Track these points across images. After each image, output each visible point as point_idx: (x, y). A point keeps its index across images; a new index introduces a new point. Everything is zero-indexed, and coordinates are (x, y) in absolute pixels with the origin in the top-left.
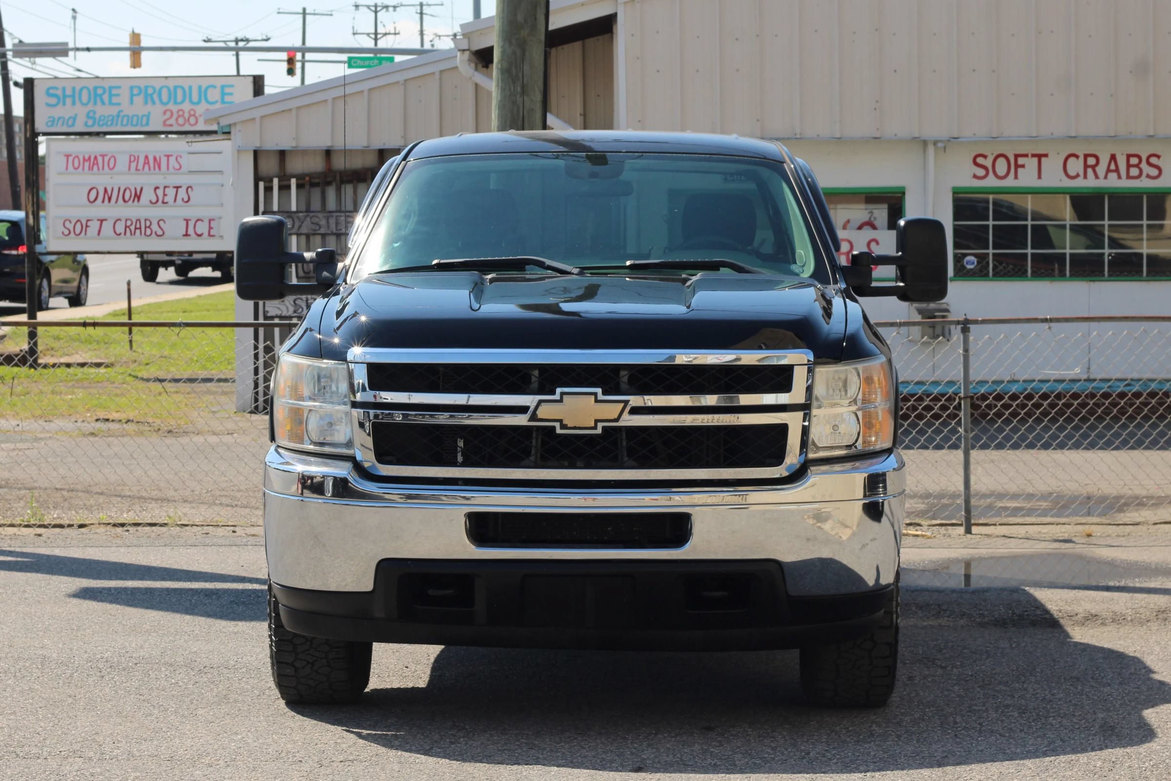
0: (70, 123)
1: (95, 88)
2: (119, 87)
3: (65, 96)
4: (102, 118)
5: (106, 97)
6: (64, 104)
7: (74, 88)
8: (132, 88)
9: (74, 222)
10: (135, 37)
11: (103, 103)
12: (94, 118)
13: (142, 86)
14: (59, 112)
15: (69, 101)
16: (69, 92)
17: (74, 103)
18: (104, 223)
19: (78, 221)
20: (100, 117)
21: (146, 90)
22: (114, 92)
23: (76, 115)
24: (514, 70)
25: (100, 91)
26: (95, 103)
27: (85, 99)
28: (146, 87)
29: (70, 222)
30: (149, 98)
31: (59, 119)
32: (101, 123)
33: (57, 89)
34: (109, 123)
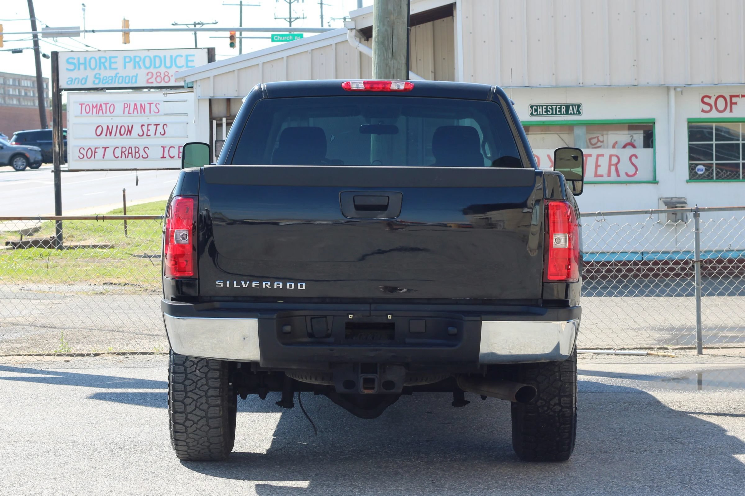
0: (83, 82)
1: (100, 58)
2: (116, 57)
3: (79, 64)
5: (107, 64)
6: (79, 69)
7: (85, 59)
8: (125, 57)
9: (86, 150)
10: (126, 22)
11: (106, 68)
12: (99, 79)
13: (132, 56)
14: (74, 75)
15: (82, 67)
16: (82, 61)
17: (85, 69)
18: (107, 149)
19: (90, 148)
20: (104, 77)
21: (135, 59)
22: (113, 60)
23: (87, 76)
24: (386, 42)
25: (103, 60)
26: (100, 69)
27: (93, 66)
28: (135, 57)
29: (84, 150)
30: (137, 64)
31: (76, 79)
32: (104, 82)
33: (74, 58)
34: (110, 82)
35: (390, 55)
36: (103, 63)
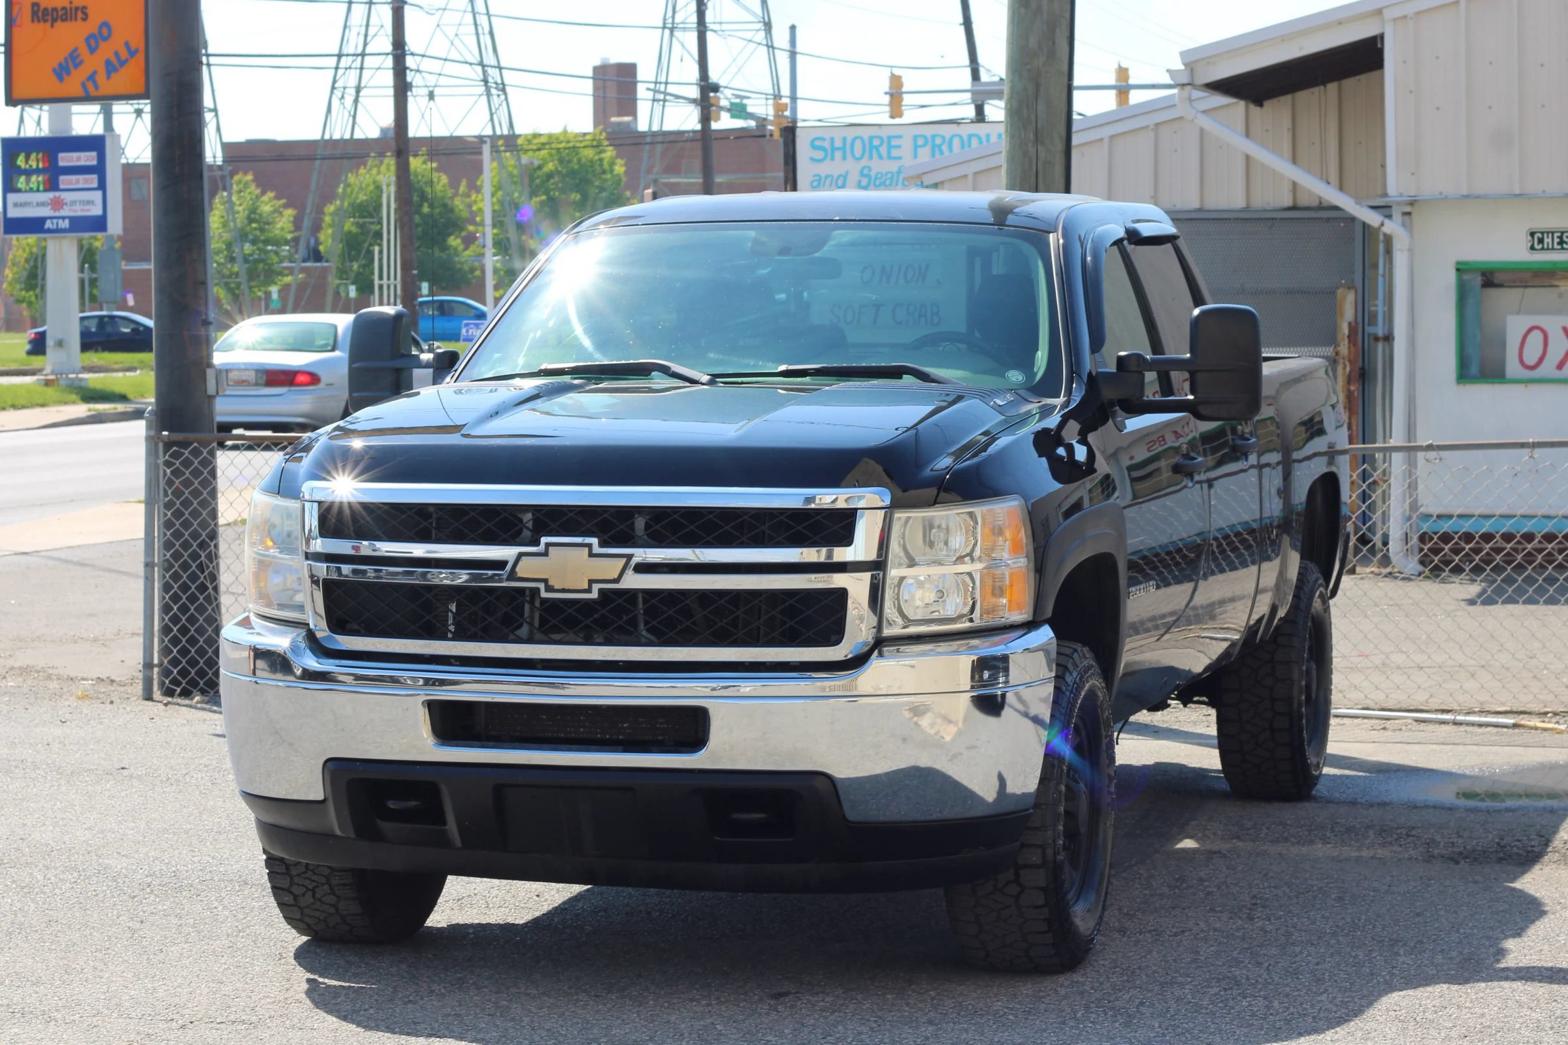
0: (840, 182)
1: (871, 138)
2: (900, 137)
3: (834, 149)
4: (879, 176)
5: (883, 150)
6: (832, 159)
7: (844, 139)
8: (915, 138)
9: (843, 308)
11: (881, 157)
12: (869, 176)
13: (929, 135)
14: (825, 169)
15: (838, 155)
16: (838, 144)
17: (844, 158)
18: (881, 308)
19: (849, 306)
20: (878, 173)
21: (933, 141)
22: (894, 142)
23: (847, 172)
25: (876, 142)
26: (871, 158)
27: (858, 152)
28: (934, 137)
29: (839, 308)
30: (937, 149)
31: (827, 177)
32: (877, 183)
33: (823, 139)
34: (888, 182)
35: (1032, 136)
36: (877, 148)
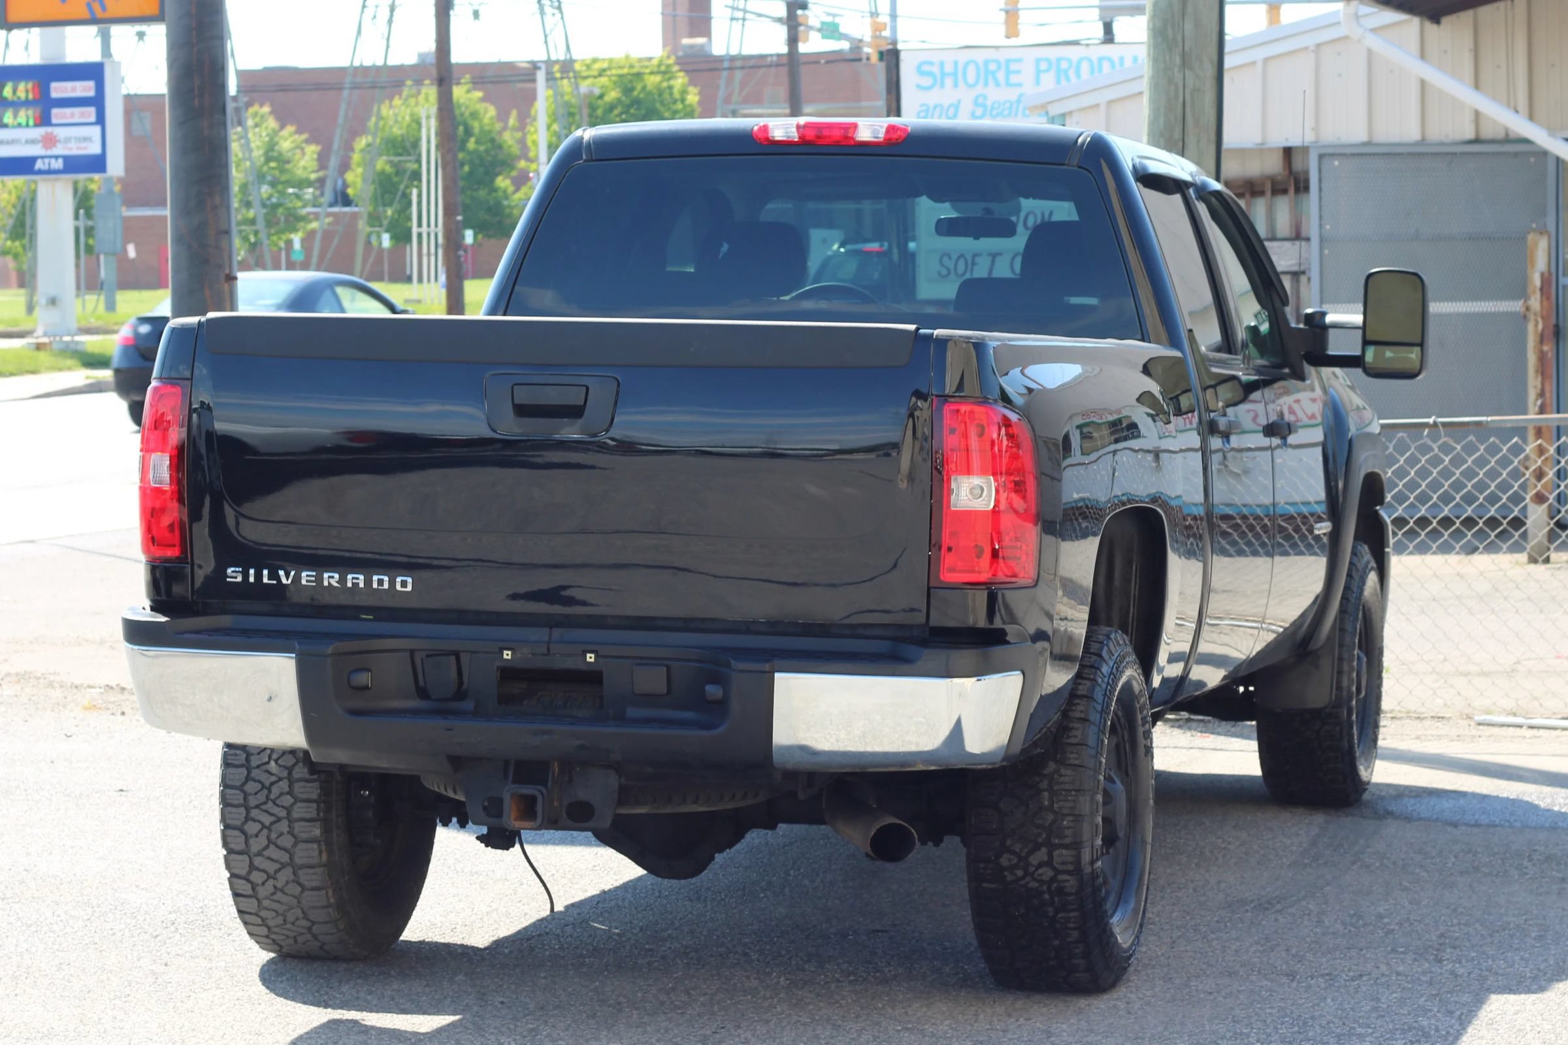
0: (951, 112)
1: (986, 62)
2: (1019, 60)
3: (943, 75)
4: (996, 106)
5: (1001, 75)
6: (942, 86)
7: (956, 63)
8: (1038, 61)
9: (954, 257)
11: (997, 84)
12: (984, 106)
13: (1053, 59)
14: (933, 97)
15: (949, 82)
16: (949, 68)
17: (956, 85)
18: (998, 259)
19: (961, 256)
20: (994, 103)
21: (1058, 65)
22: (1013, 67)
23: (959, 102)
25: (992, 67)
26: (986, 84)
27: (971, 78)
28: (1059, 60)
29: (950, 258)
30: (1062, 75)
31: (935, 107)
32: (994, 113)
33: (931, 63)
34: (1006, 112)
35: (1178, 60)
36: (993, 73)
